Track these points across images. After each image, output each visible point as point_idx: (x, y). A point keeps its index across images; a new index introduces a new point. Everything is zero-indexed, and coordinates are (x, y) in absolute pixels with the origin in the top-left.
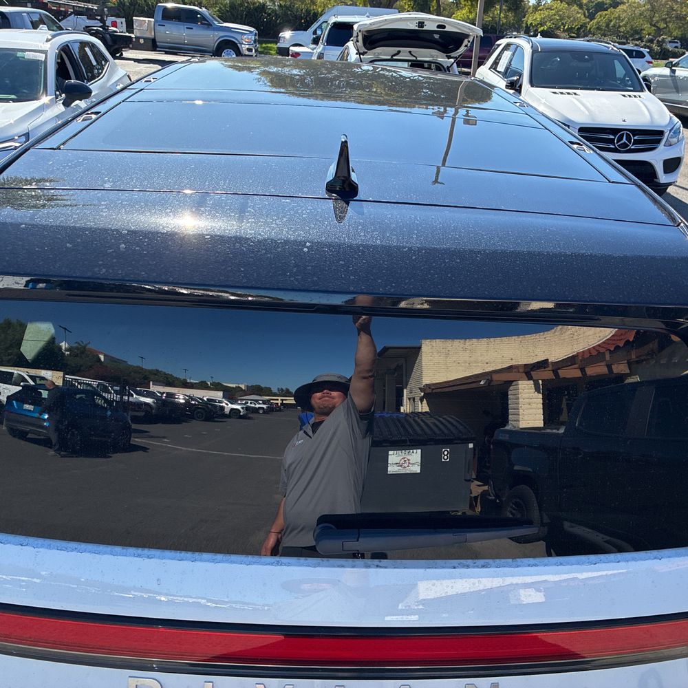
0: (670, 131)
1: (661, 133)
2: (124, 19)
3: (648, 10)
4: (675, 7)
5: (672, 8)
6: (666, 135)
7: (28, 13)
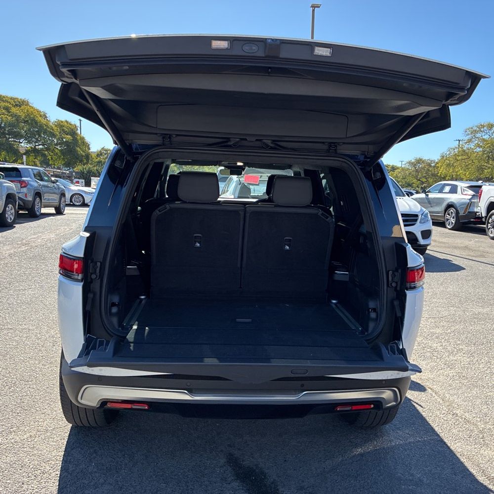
0: (422, 214)
1: (417, 216)
2: (84, 180)
3: (413, 171)
4: (430, 169)
5: (428, 170)
6: (420, 217)
7: (32, 169)
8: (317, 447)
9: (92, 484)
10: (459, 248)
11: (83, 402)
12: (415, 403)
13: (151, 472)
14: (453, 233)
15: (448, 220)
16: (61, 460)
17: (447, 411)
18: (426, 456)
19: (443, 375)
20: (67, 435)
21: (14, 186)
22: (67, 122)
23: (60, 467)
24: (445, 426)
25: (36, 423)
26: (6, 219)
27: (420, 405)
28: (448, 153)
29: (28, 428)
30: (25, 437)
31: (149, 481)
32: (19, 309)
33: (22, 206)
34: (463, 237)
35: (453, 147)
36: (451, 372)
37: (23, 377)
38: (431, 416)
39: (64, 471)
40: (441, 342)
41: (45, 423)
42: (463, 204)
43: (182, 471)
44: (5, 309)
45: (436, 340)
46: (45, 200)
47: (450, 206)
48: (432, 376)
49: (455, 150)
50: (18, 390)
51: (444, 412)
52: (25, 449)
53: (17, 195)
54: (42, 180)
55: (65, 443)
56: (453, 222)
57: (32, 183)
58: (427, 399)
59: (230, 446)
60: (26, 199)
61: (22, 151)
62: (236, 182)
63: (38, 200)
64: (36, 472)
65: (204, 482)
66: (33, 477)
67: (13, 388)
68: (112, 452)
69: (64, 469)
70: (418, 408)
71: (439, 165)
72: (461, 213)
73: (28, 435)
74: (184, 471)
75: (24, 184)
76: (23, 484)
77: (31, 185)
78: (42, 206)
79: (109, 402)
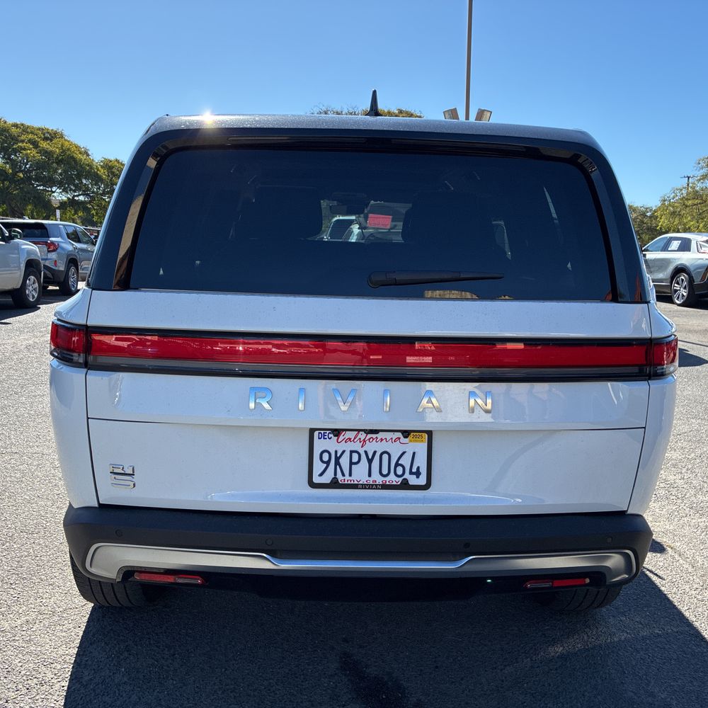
7: (66, 226)
8: (490, 644)
9: (118, 703)
10: (696, 332)
11: (93, 570)
12: (648, 570)
13: (214, 684)
14: (684, 311)
15: (676, 291)
16: (73, 662)
17: (701, 584)
18: (673, 662)
19: (689, 525)
20: (86, 619)
21: (38, 250)
22: (117, 161)
23: (70, 674)
24: (700, 610)
25: (38, 601)
26: (26, 296)
27: (656, 575)
28: (672, 196)
29: (25, 608)
30: (19, 622)
31: (212, 700)
32: (32, 424)
33: (50, 278)
34: (701, 316)
35: (680, 187)
36: (703, 520)
37: (25, 526)
38: (675, 593)
39: (74, 681)
40: (681, 473)
41: (52, 600)
42: (700, 267)
43: (266, 683)
44: (11, 424)
45: (673, 469)
46: (83, 270)
47: (680, 270)
48: (672, 527)
49: (683, 192)
50: (15, 546)
51: (695, 586)
52: (17, 644)
53: (42, 262)
54: (79, 241)
55: (81, 634)
56: (685, 294)
57: (64, 245)
58: (666, 565)
59: (346, 640)
60: (56, 268)
61: (56, 204)
62: (357, 235)
63: (73, 270)
64: (30, 682)
65: (302, 702)
66: (24, 691)
67: (8, 544)
68: (155, 648)
69: (75, 678)
70: (654, 578)
71: (658, 214)
72: (697, 281)
73: (24, 619)
74: (270, 683)
75: (53, 247)
76: (7, 702)
77: (63, 249)
78: (80, 279)
79: (137, 571)
